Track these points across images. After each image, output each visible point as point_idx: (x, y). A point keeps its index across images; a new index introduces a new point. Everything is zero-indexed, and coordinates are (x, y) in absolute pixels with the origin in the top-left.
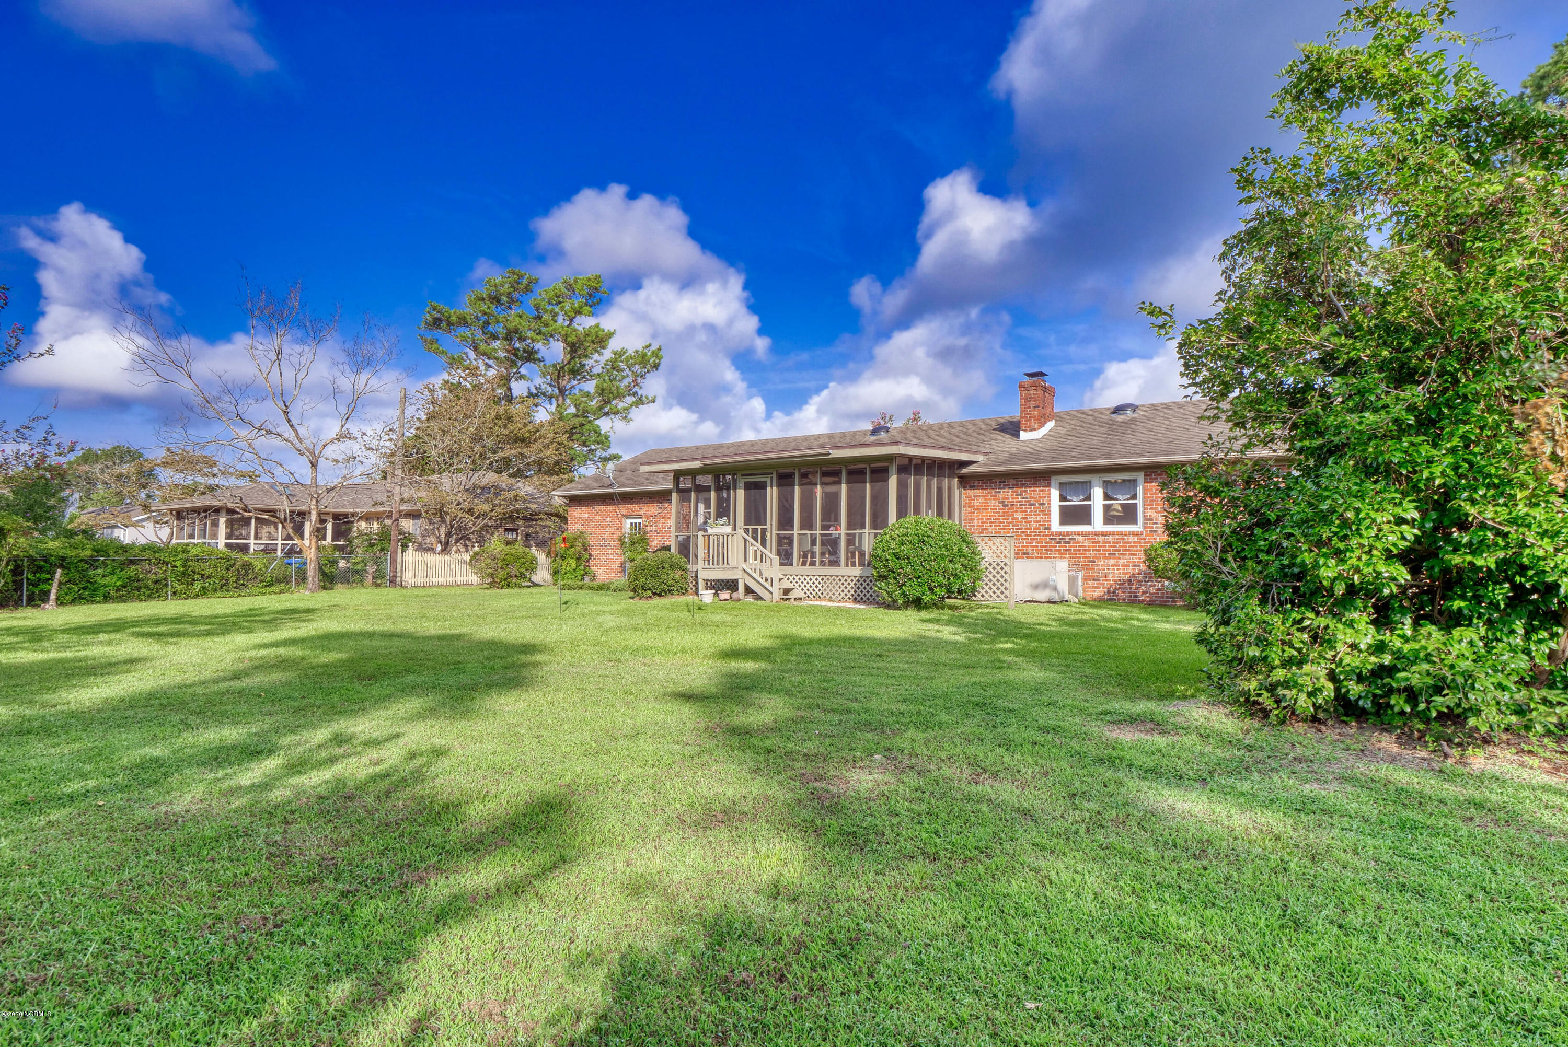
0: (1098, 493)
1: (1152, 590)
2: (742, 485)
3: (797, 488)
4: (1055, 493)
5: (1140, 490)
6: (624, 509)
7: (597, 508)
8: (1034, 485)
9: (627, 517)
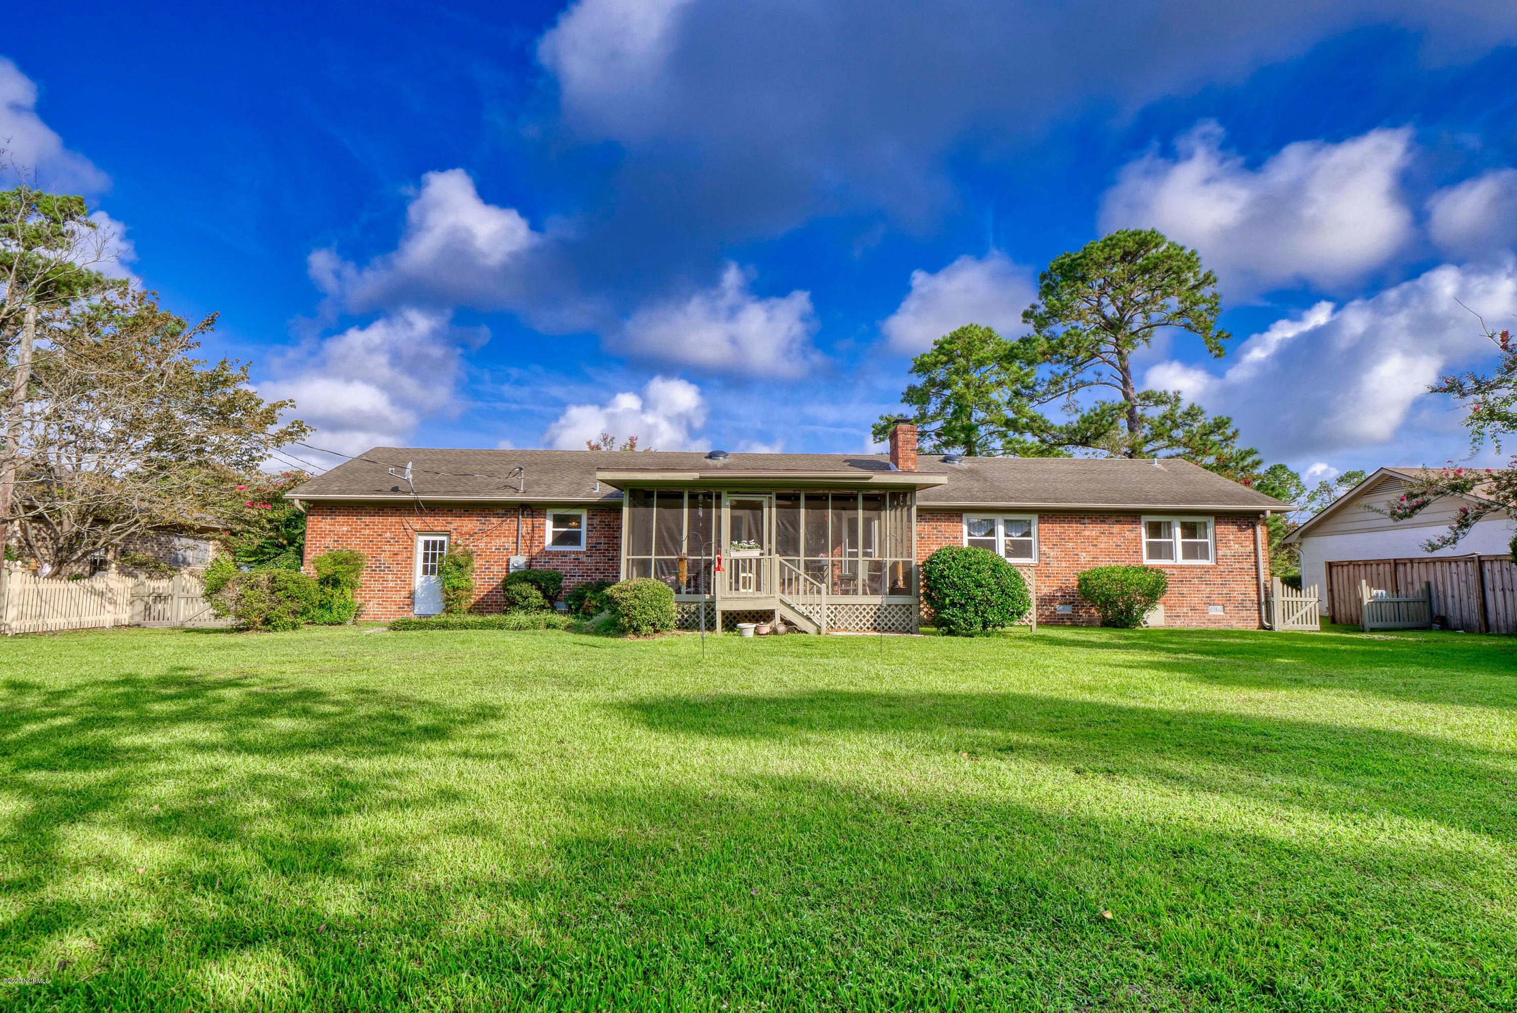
0: (1001, 529)
1: (1047, 613)
2: (728, 503)
3: (803, 511)
4: (965, 528)
5: (1034, 529)
6: (415, 523)
7: (367, 519)
8: (948, 520)
9: (421, 532)
